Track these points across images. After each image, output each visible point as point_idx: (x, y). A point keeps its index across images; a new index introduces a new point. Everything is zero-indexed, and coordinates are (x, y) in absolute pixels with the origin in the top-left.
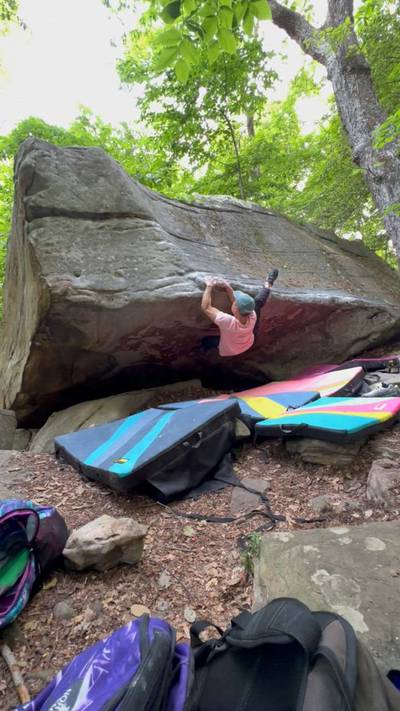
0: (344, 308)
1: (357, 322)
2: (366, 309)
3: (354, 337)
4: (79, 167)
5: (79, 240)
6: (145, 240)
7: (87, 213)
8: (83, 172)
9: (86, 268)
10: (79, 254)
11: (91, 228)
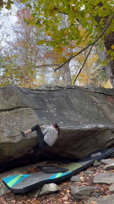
0: (101, 130)
1: (107, 134)
3: (107, 140)
4: (4, 95)
5: (4, 119)
6: (26, 115)
7: (7, 109)
8: (5, 96)
9: (6, 129)
10: (4, 124)
11: (8, 114)
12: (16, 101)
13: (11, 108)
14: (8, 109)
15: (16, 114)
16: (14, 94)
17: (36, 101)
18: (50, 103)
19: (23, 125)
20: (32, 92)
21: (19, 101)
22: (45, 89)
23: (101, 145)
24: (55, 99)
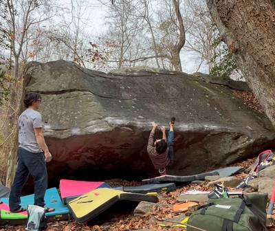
0: (212, 133)
1: (225, 142)
2: (229, 133)
3: (226, 152)
18: (128, 91)
23: (214, 161)
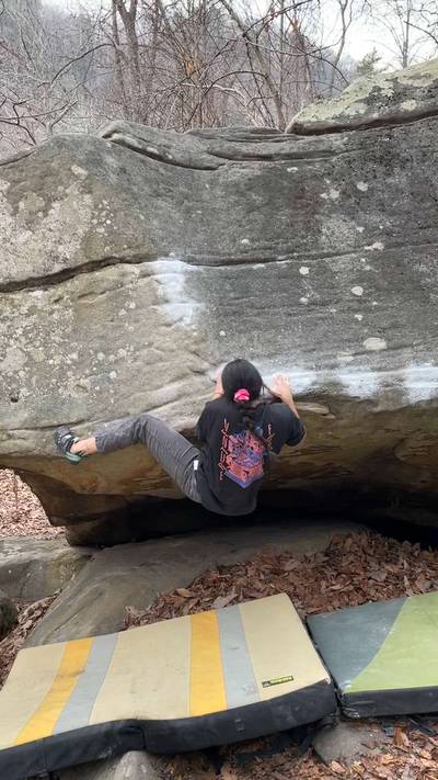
4: (14, 197)
5: (20, 331)
6: (137, 307)
7: (31, 279)
8: (22, 205)
9: (28, 385)
10: (20, 359)
11: (40, 305)
12: (80, 232)
13: (57, 268)
14: (35, 275)
15: (83, 301)
16: (73, 189)
17: (251, 208)
19: (116, 361)
20: (246, 148)
21: (100, 224)
22: (358, 116)
24: (399, 179)
